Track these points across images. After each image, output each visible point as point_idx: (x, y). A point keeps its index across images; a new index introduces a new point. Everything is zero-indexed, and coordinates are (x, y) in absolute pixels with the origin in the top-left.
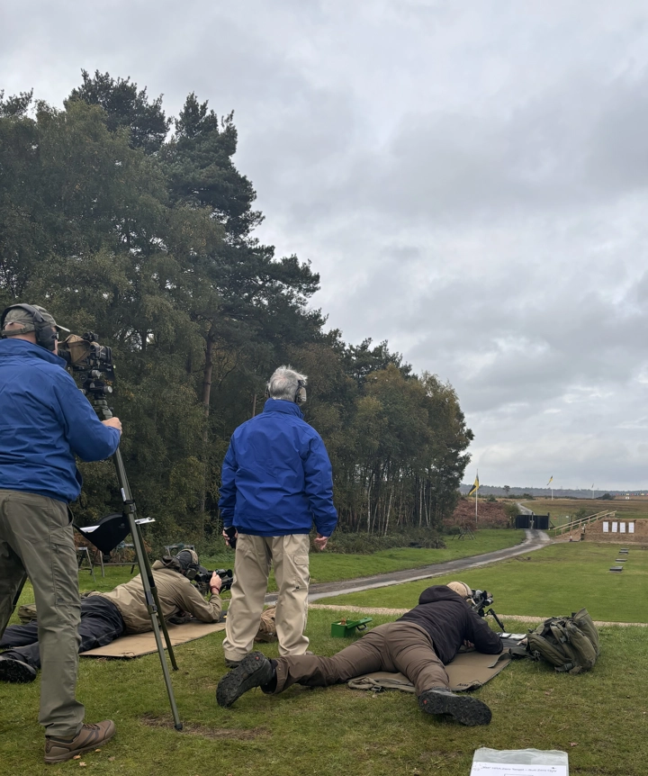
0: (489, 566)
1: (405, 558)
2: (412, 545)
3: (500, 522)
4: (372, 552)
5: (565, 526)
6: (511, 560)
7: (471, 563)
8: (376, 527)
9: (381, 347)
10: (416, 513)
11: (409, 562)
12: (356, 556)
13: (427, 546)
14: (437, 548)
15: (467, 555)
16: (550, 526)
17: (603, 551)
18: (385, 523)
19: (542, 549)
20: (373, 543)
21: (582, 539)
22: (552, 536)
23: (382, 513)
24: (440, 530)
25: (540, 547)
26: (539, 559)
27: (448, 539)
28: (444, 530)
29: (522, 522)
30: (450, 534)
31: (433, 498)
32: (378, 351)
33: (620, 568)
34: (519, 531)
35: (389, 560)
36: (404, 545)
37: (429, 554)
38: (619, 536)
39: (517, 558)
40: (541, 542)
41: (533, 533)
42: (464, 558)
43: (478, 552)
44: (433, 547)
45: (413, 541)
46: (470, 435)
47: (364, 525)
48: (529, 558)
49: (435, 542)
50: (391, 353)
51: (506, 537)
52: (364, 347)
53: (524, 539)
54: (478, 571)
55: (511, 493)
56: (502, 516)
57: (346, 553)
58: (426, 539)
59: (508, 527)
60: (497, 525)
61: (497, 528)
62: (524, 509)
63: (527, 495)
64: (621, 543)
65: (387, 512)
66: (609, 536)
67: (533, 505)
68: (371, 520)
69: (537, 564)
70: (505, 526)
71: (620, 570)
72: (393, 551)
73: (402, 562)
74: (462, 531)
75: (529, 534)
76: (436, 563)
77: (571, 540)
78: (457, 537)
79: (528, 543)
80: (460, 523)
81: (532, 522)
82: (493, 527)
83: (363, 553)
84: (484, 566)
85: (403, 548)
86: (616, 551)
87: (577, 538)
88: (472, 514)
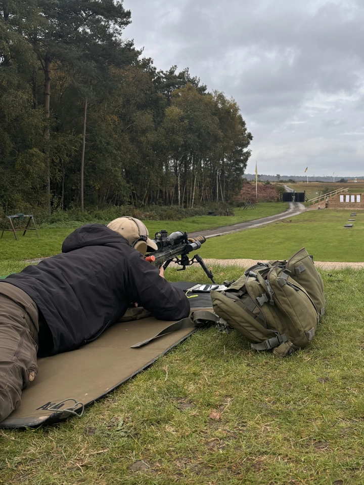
0: (263, 227)
1: (203, 223)
2: (210, 214)
3: (273, 198)
4: (180, 219)
5: (315, 199)
6: (278, 222)
7: (250, 225)
8: (185, 202)
9: (184, 72)
10: (214, 193)
11: (206, 225)
12: (167, 222)
13: (221, 214)
14: (228, 215)
15: (248, 219)
16: (306, 199)
17: (340, 214)
18: (192, 199)
19: (300, 214)
20: (181, 213)
21: (326, 207)
22: (306, 206)
23: (189, 192)
24: (231, 204)
25: (298, 213)
26: (297, 221)
27: (236, 210)
28: (234, 203)
29: (287, 197)
30: (238, 206)
31: (226, 181)
32: (182, 75)
33: (351, 225)
34: (285, 203)
35: (191, 224)
36: (204, 214)
37: (221, 220)
38: (351, 205)
39: (282, 221)
40: (299, 210)
41: (294, 204)
42: (246, 221)
43: (256, 217)
44: (225, 215)
45: (210, 211)
46: (250, 137)
47: (176, 202)
48: (291, 221)
49: (227, 211)
50: (191, 77)
51: (276, 207)
52: (172, 72)
53: (288, 208)
54: (255, 230)
55: (281, 179)
56: (274, 194)
57: (160, 220)
58: (220, 209)
59: (278, 201)
60: (270, 200)
61: (271, 202)
62: (289, 189)
63: (291, 180)
64: (352, 209)
65: (193, 191)
66: (344, 205)
67: (295, 186)
68: (181, 197)
69: (296, 224)
70: (276, 200)
71: (351, 226)
72: (194, 218)
73: (200, 226)
74: (246, 204)
75: (292, 205)
76: (226, 226)
77: (319, 208)
78: (242, 208)
79: (290, 211)
80: (246, 199)
81: (294, 197)
82: (268, 201)
83: (173, 220)
84: (259, 227)
85: (203, 216)
86: (349, 214)
87: (323, 207)
88: (254, 192)
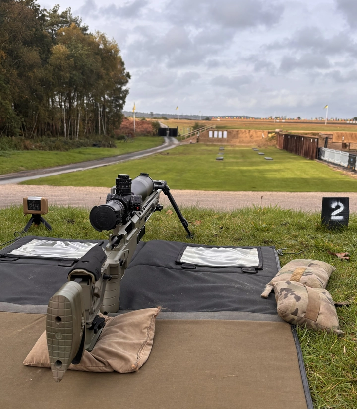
0: (144, 158)
1: (89, 154)
2: (94, 145)
3: (149, 132)
4: (67, 150)
5: (187, 134)
6: (157, 154)
7: (132, 156)
8: (70, 134)
9: (67, 12)
10: (97, 127)
11: (92, 156)
12: (56, 152)
13: (104, 146)
14: (110, 147)
15: (130, 151)
16: (178, 134)
17: (210, 148)
18: (77, 132)
19: (175, 148)
20: (68, 144)
22: (180, 140)
23: (74, 126)
24: (112, 137)
25: (173, 146)
26: (174, 154)
27: (117, 142)
28: (115, 137)
29: (162, 132)
30: (119, 139)
31: (107, 117)
32: (64, 15)
33: (222, 158)
34: (160, 138)
35: (79, 155)
36: (88, 145)
37: (105, 151)
38: (219, 140)
39: (161, 153)
40: (173, 144)
42: (128, 153)
43: (137, 150)
44: (108, 147)
45: (95, 143)
46: (128, 76)
47: (62, 134)
48: (168, 153)
49: (109, 144)
50: (74, 17)
51: (153, 141)
52: (55, 11)
53: (164, 142)
54: (137, 161)
55: (154, 116)
56: (150, 128)
57: (49, 150)
58: (103, 142)
59: (154, 135)
61: (147, 136)
62: (163, 125)
63: (164, 117)
64: (219, 144)
65: (77, 125)
66: (213, 140)
67: (167, 123)
68: (67, 130)
69: (173, 156)
70: (152, 135)
72: (81, 149)
73: (87, 156)
74: (126, 138)
75: (166, 139)
76: (110, 156)
77: (191, 143)
78: (123, 141)
79: (166, 144)
80: (125, 133)
81: (168, 132)
82: (145, 135)
83: (61, 150)
84: (140, 158)
85: (88, 147)
86: (217, 148)
88: (132, 127)
